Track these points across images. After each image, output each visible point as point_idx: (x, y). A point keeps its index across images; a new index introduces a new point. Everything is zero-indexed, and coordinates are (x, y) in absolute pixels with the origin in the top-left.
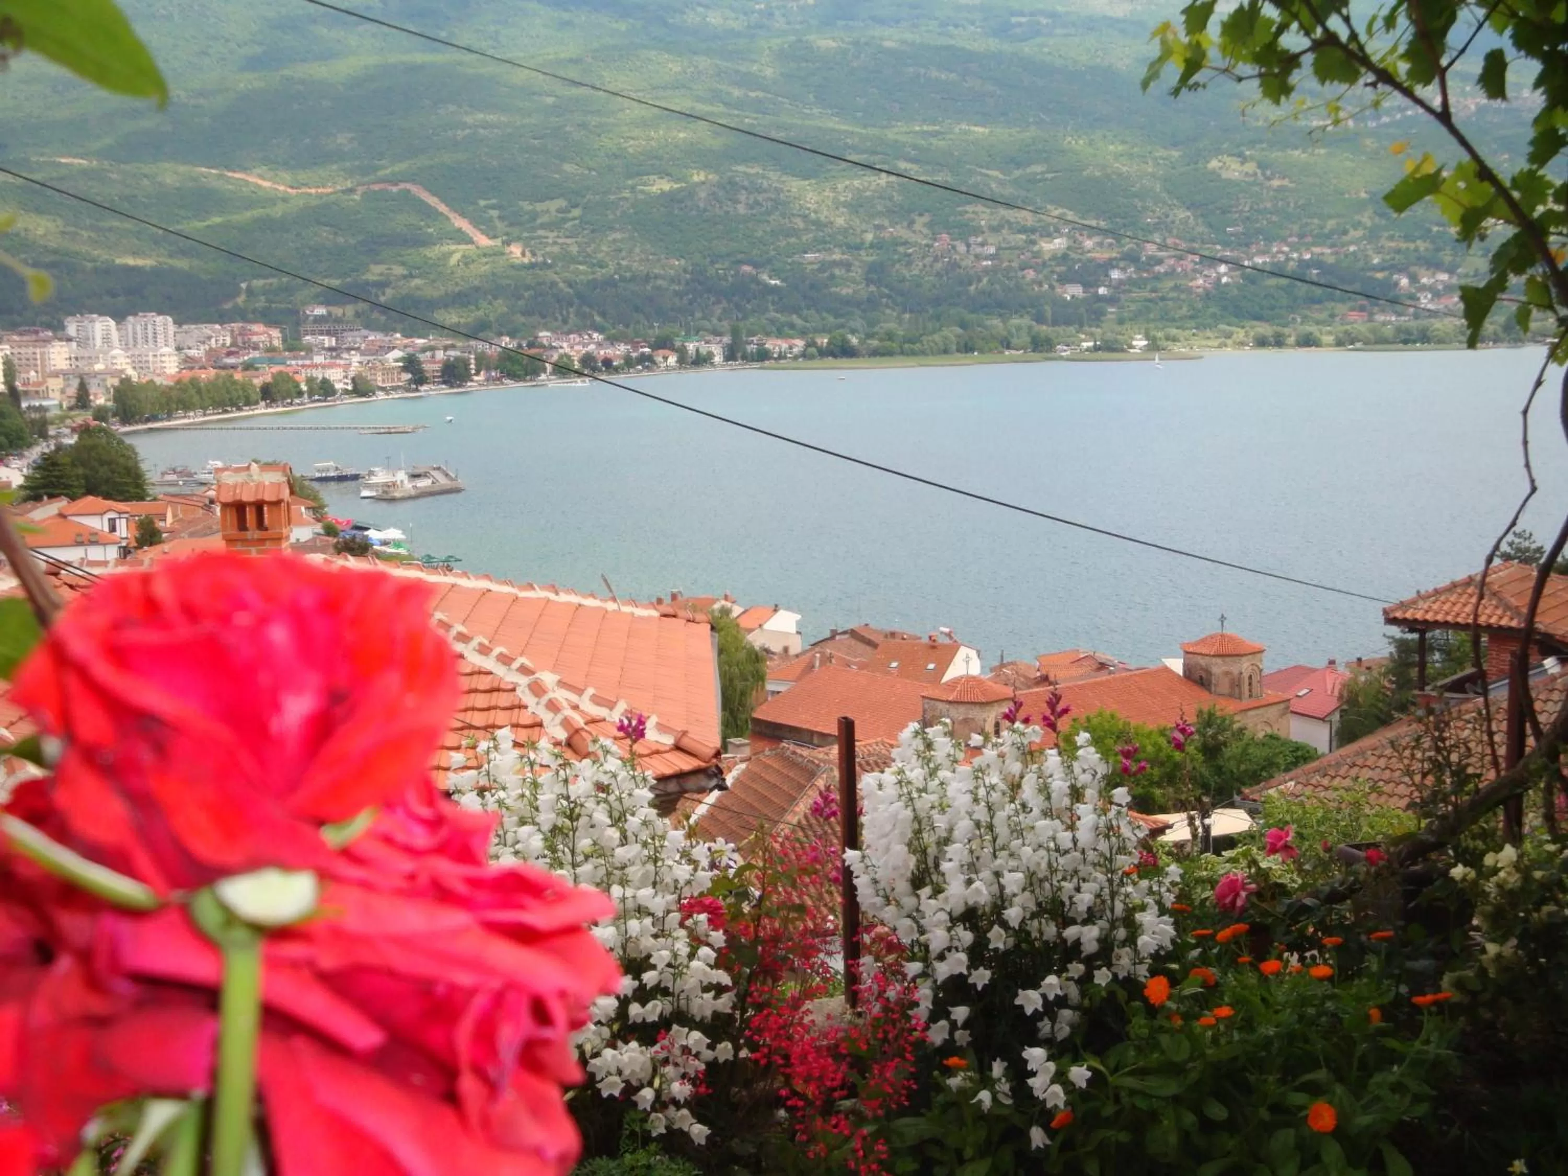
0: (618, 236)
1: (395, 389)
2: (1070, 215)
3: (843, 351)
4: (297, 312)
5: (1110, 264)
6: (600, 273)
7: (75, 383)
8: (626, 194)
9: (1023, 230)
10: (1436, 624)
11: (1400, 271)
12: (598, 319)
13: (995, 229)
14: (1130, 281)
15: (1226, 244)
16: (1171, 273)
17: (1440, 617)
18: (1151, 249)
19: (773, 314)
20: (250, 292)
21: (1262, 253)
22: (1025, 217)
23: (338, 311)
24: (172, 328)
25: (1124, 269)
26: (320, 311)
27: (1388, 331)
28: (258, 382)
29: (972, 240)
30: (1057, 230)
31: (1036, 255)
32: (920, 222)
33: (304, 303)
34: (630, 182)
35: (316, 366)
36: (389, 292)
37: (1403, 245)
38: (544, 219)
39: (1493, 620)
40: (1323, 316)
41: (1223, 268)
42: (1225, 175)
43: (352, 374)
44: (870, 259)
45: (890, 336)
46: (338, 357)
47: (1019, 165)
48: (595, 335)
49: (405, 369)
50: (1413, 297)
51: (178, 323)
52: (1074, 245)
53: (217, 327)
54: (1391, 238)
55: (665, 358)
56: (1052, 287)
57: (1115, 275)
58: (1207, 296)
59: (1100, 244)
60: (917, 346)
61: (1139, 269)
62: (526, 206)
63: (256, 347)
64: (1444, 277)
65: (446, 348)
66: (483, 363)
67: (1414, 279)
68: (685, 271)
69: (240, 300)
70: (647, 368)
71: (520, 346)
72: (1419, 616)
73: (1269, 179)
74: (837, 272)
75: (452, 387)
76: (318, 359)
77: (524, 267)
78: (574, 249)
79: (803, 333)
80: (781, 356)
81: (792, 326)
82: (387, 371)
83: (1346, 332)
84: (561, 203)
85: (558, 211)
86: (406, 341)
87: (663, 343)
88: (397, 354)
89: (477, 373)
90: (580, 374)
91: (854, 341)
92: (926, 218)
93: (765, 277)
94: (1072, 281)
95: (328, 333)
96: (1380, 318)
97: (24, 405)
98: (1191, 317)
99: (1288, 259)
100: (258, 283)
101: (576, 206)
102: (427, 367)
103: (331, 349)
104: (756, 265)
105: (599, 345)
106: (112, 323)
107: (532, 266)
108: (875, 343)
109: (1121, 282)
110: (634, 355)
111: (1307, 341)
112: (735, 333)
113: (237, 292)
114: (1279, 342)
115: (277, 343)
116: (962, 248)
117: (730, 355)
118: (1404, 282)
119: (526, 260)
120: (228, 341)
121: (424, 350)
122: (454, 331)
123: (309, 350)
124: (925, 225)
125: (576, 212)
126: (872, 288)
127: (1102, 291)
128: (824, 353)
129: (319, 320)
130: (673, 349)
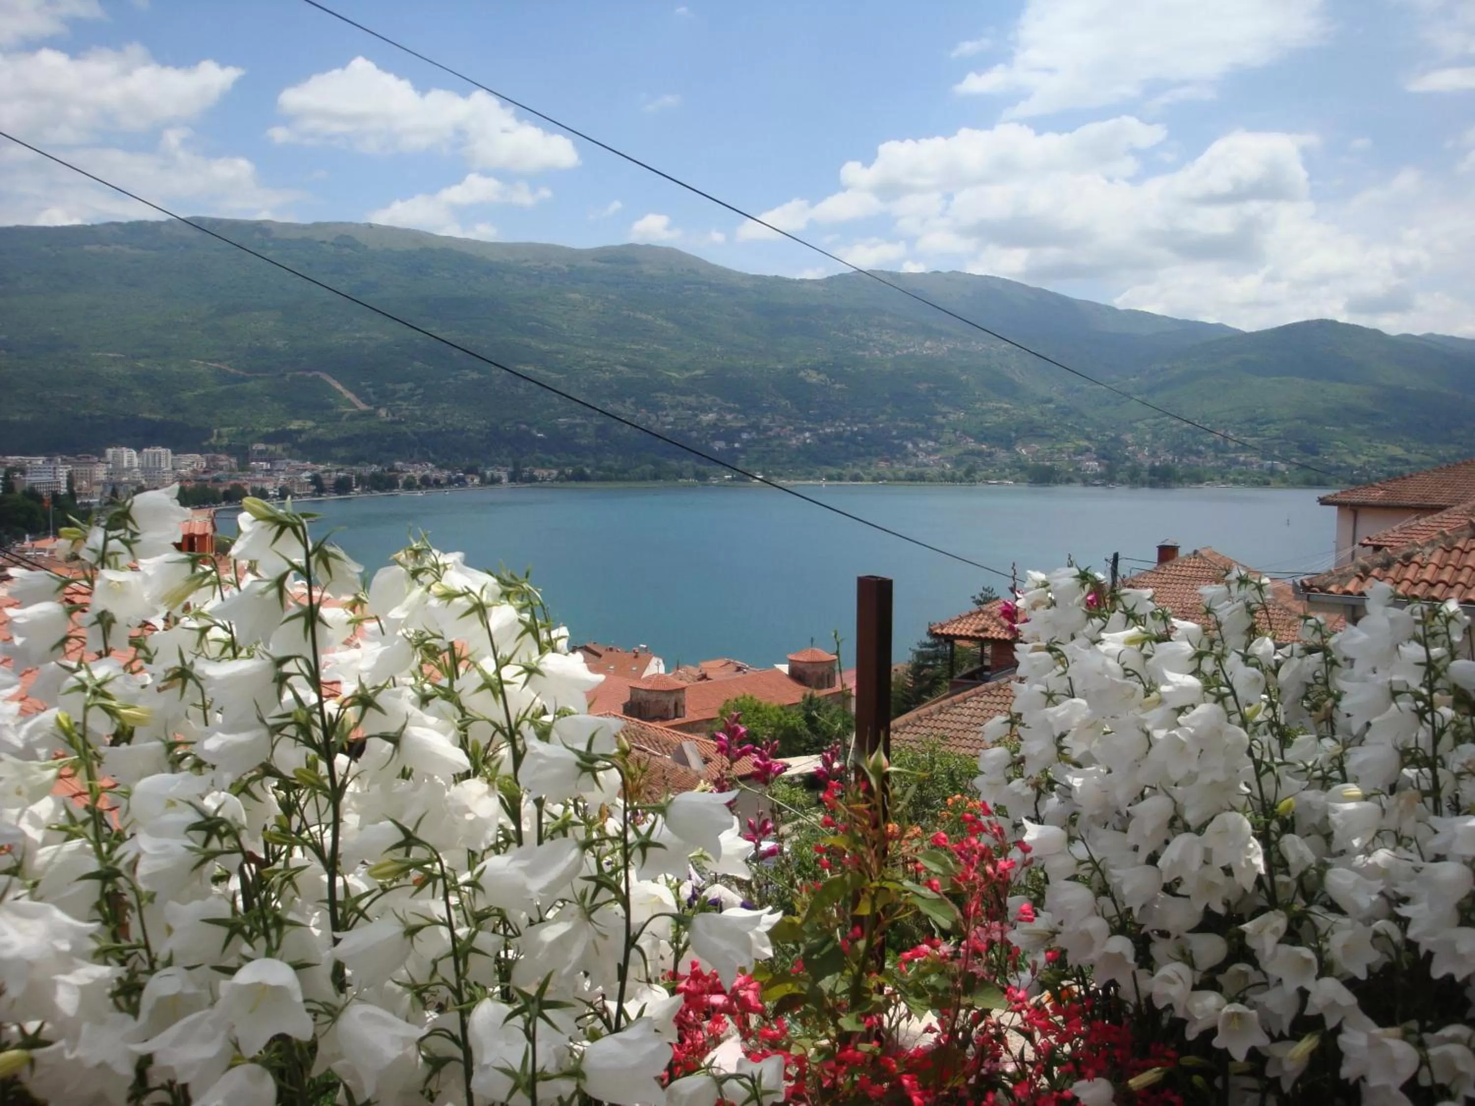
0: (445, 405)
1: (305, 495)
2: (719, 401)
3: (580, 477)
4: (247, 448)
5: (742, 430)
6: (434, 427)
7: (110, 489)
8: (451, 380)
9: (690, 408)
10: (961, 637)
11: (907, 440)
12: (431, 455)
13: (673, 407)
14: (753, 440)
15: (808, 420)
16: (778, 436)
17: (963, 633)
18: (765, 421)
19: (539, 455)
20: (219, 436)
21: (830, 426)
22: (691, 400)
23: (272, 448)
24: (170, 457)
25: (749, 433)
26: (261, 447)
27: (902, 474)
28: (221, 489)
29: (660, 413)
30: (710, 409)
31: (698, 423)
32: (629, 402)
33: (252, 443)
34: (454, 373)
35: (257, 481)
36: (304, 437)
37: (909, 425)
38: (401, 394)
39: (994, 635)
40: (865, 464)
41: (807, 434)
42: (809, 380)
43: (279, 486)
44: (599, 423)
45: (610, 469)
46: (271, 475)
47: (688, 370)
48: (430, 465)
49: (312, 483)
50: (915, 455)
51: (174, 453)
52: (721, 419)
53: (198, 456)
54: (903, 420)
55: (472, 480)
56: (707, 443)
57: (745, 436)
58: (799, 450)
59: (736, 418)
60: (626, 476)
61: (758, 433)
62: (390, 386)
63: (221, 469)
64: (931, 443)
65: (338, 471)
66: (361, 480)
67: (916, 445)
68: (486, 427)
69: (213, 440)
70: (460, 486)
71: (383, 470)
72: (951, 632)
73: (834, 383)
74: (578, 430)
75: (340, 494)
76: (259, 476)
77: (386, 423)
78: (418, 413)
79: (556, 466)
80: (544, 480)
81: (550, 462)
82: (301, 485)
83: (879, 474)
84: (410, 385)
85: (410, 390)
86: (314, 466)
87: (471, 471)
88: (308, 474)
89: (357, 487)
90: (419, 488)
91: (588, 471)
92: (633, 399)
93: (534, 432)
94: (719, 439)
95: (265, 460)
96: (897, 466)
97: (78, 502)
98: (790, 462)
99: (844, 430)
100: (225, 430)
101: (420, 387)
102: (325, 482)
103: (267, 470)
104: (528, 424)
105: (432, 470)
106: (134, 453)
107: (392, 422)
108: (600, 473)
109: (748, 441)
110: (453, 477)
111: (856, 478)
112: (516, 465)
113: (212, 436)
114: (840, 478)
115: (233, 466)
116: (654, 418)
117: (513, 478)
118: (910, 446)
119: (389, 419)
120: (205, 465)
121: (324, 472)
122: (343, 461)
123: (253, 470)
124: (633, 404)
125: (421, 391)
126: (600, 441)
127: (737, 445)
128: (569, 478)
129: (261, 452)
130: (476, 473)
